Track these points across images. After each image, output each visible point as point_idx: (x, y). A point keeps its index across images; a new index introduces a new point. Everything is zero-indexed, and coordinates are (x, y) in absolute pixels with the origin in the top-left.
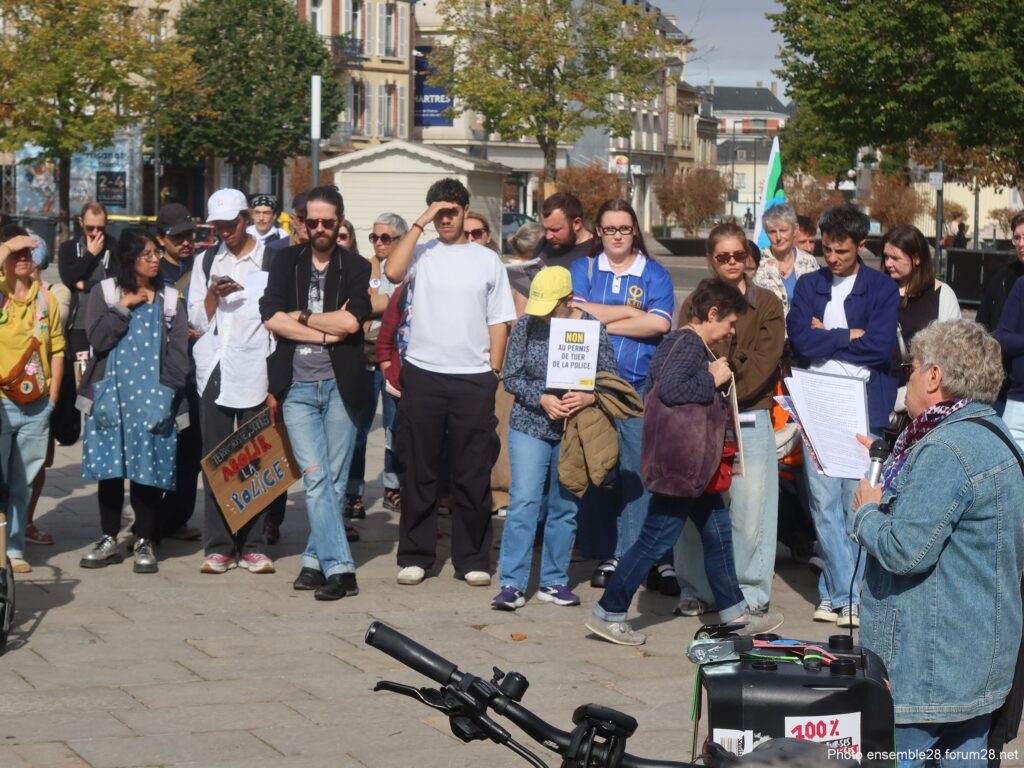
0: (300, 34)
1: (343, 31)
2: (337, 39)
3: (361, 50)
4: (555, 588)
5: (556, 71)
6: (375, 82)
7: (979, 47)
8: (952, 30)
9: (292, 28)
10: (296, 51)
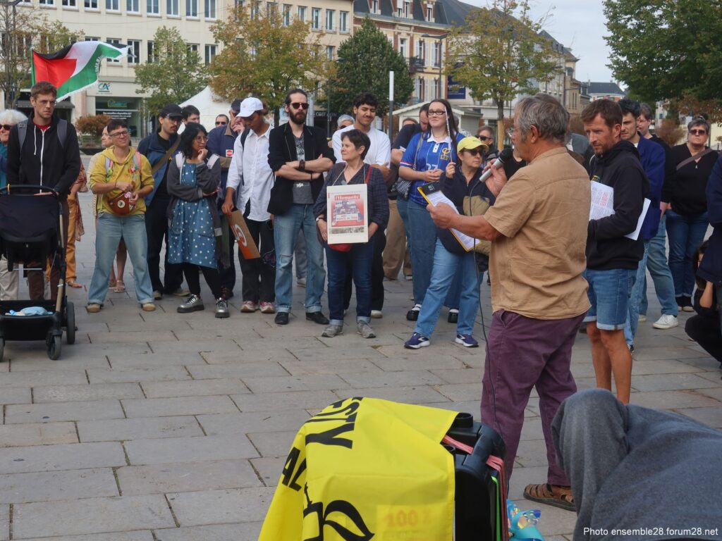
0: (394, 56)
1: (415, 55)
2: (413, 60)
3: (423, 64)
4: (463, 336)
5: (504, 68)
6: (429, 79)
7: (707, 51)
8: (695, 43)
9: (390, 53)
10: (392, 64)
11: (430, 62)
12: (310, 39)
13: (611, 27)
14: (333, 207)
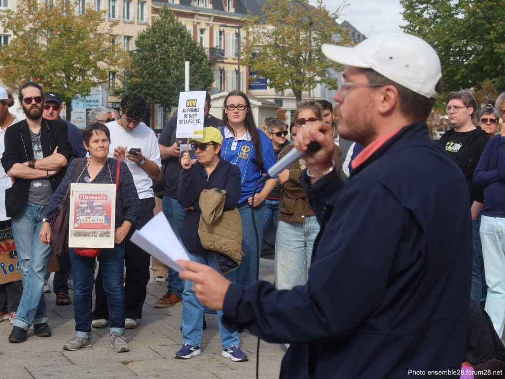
0: (193, 46)
1: (215, 45)
3: (223, 54)
5: (301, 58)
6: (230, 70)
9: (189, 43)
11: (230, 53)
12: (103, 28)
13: (406, 17)
14: (77, 207)
